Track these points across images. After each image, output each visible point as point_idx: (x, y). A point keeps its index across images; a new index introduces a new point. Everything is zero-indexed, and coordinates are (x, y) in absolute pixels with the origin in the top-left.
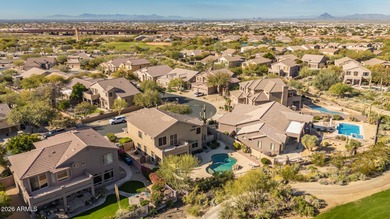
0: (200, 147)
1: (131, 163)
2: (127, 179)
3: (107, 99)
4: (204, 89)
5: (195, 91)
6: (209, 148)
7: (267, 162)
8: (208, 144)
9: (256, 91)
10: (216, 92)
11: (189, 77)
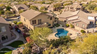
0: (52, 26)
1: (20, 32)
2: (16, 40)
3: (18, 11)
4: (52, 9)
5: (49, 10)
6: (55, 27)
7: (84, 32)
8: (55, 25)
9: (71, 8)
10: (56, 10)
11: (47, 6)
